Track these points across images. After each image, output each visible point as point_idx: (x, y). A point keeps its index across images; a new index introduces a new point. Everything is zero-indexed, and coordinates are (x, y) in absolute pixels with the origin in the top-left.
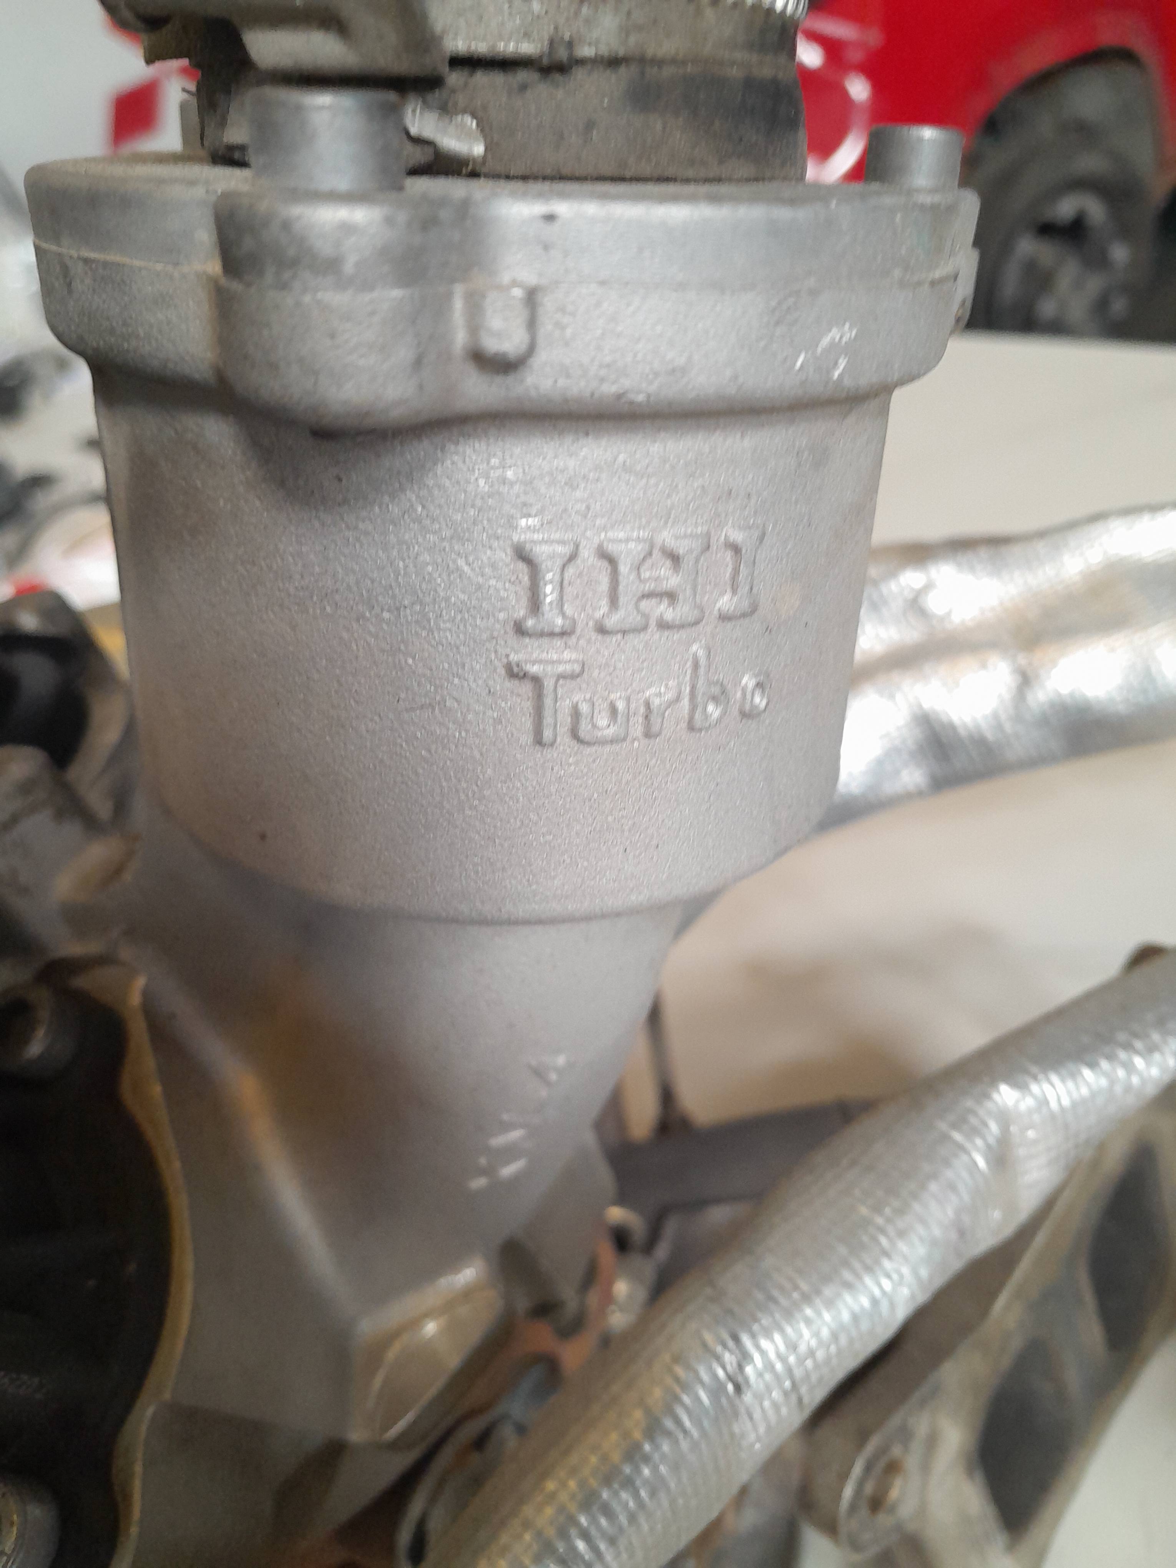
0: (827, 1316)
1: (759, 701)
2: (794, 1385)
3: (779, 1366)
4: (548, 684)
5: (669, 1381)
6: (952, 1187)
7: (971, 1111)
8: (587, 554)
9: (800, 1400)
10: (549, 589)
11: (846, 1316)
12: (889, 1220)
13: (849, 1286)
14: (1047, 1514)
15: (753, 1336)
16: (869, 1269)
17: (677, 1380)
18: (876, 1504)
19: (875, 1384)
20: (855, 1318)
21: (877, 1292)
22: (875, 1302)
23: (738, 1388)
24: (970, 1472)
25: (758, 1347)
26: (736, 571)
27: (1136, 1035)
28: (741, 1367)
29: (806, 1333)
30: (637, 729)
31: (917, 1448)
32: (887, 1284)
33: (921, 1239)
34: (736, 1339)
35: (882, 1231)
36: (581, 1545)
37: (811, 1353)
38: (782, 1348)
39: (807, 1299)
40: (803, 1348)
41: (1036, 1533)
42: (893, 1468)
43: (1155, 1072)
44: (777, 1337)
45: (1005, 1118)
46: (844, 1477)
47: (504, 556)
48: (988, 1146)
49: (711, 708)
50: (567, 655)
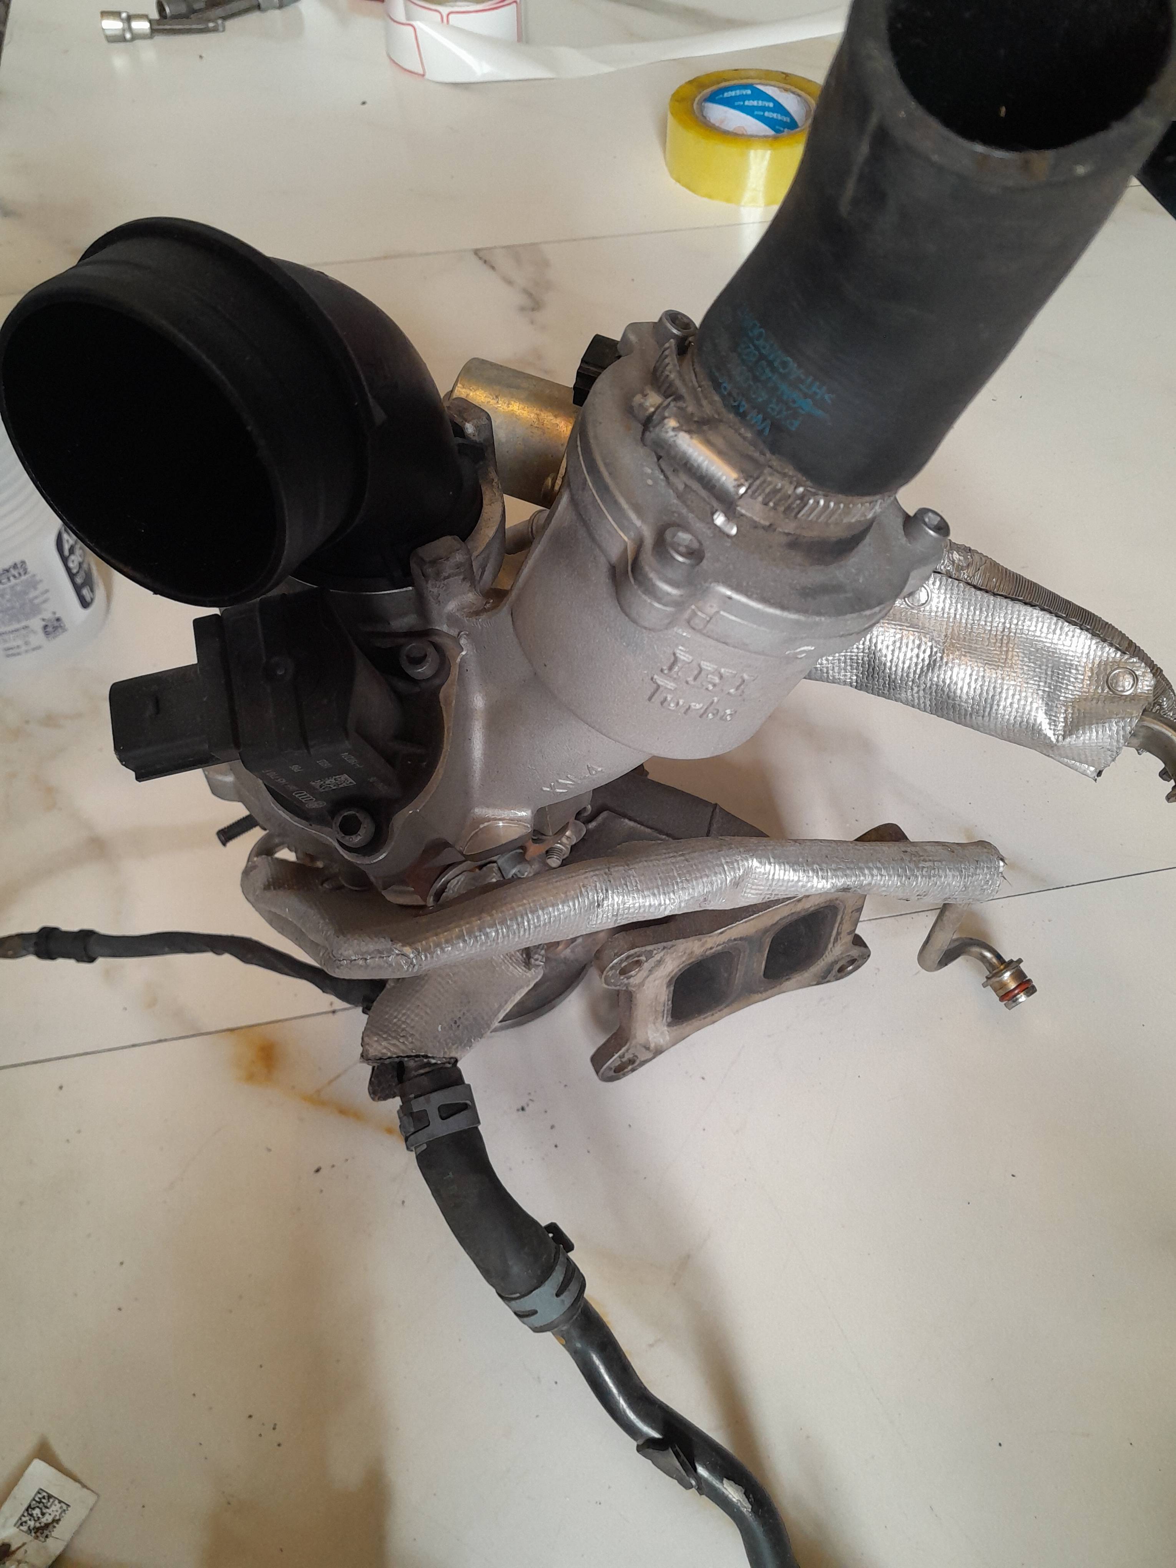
0: (641, 900)
1: (729, 718)
2: (617, 915)
3: (616, 906)
4: (661, 689)
5: (578, 891)
6: (712, 884)
7: (737, 861)
8: (694, 663)
9: (616, 920)
10: (677, 668)
11: (647, 904)
12: (682, 882)
13: (654, 895)
14: (695, 1023)
15: (613, 893)
16: (664, 894)
17: (581, 892)
18: (624, 972)
19: (650, 931)
20: (650, 905)
21: (663, 902)
22: (660, 905)
23: (599, 905)
24: (669, 984)
25: (612, 897)
26: (740, 685)
27: (822, 870)
28: (603, 900)
29: (631, 902)
30: (683, 710)
31: (652, 962)
32: (667, 902)
33: (689, 894)
34: (607, 891)
35: (677, 883)
36: (526, 923)
37: (629, 908)
38: (620, 902)
39: (638, 891)
40: (627, 905)
41: (686, 1027)
42: (638, 963)
43: (820, 886)
44: (621, 898)
45: (748, 871)
46: (617, 955)
47: (669, 651)
48: (735, 877)
49: (710, 715)
50: (672, 684)
